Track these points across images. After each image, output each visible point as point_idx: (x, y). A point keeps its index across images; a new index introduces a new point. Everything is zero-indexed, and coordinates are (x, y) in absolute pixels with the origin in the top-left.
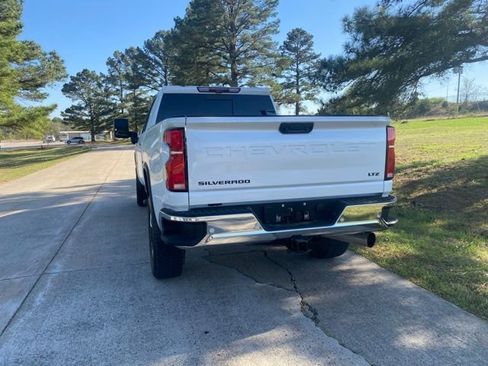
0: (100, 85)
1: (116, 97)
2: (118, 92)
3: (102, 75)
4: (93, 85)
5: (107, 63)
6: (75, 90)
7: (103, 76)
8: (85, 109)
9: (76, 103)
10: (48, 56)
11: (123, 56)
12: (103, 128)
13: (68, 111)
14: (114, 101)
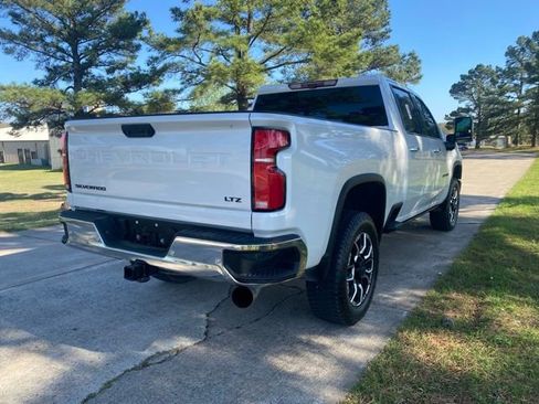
0: (494, 82)
1: (512, 95)
2: (517, 88)
3: (498, 69)
4: (486, 83)
5: (507, 54)
6: (465, 89)
7: (500, 70)
8: (473, 111)
9: (463, 105)
10: (407, 58)
11: (529, 42)
12: (490, 133)
13: (453, 114)
14: (510, 100)
